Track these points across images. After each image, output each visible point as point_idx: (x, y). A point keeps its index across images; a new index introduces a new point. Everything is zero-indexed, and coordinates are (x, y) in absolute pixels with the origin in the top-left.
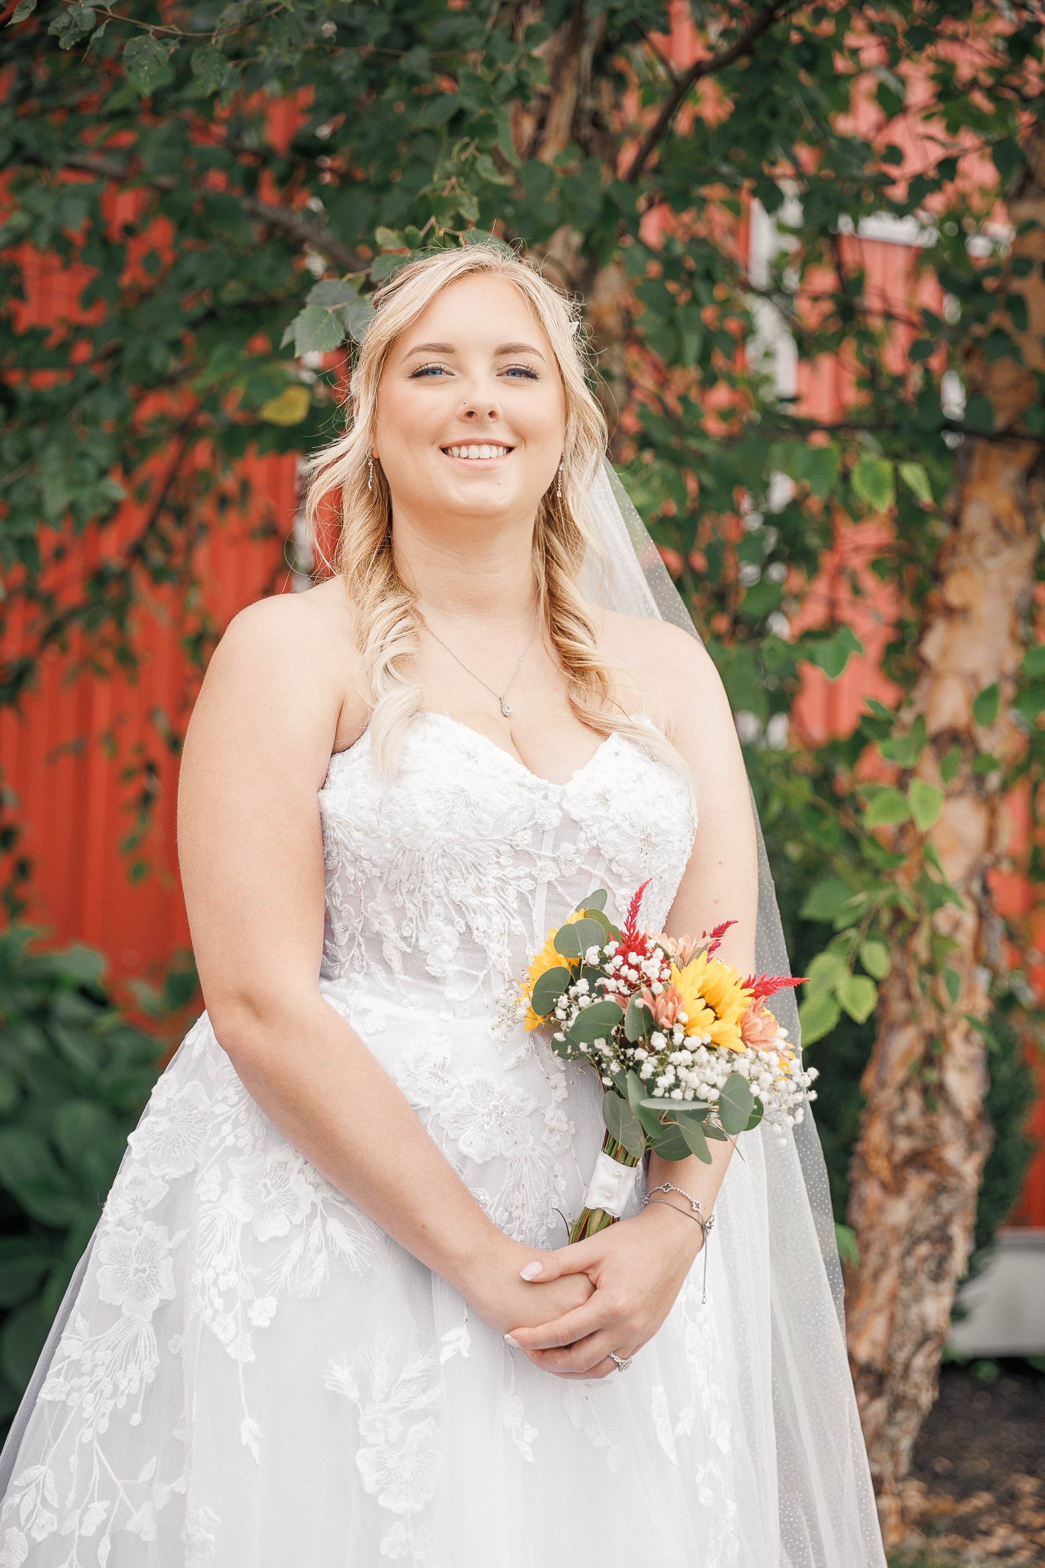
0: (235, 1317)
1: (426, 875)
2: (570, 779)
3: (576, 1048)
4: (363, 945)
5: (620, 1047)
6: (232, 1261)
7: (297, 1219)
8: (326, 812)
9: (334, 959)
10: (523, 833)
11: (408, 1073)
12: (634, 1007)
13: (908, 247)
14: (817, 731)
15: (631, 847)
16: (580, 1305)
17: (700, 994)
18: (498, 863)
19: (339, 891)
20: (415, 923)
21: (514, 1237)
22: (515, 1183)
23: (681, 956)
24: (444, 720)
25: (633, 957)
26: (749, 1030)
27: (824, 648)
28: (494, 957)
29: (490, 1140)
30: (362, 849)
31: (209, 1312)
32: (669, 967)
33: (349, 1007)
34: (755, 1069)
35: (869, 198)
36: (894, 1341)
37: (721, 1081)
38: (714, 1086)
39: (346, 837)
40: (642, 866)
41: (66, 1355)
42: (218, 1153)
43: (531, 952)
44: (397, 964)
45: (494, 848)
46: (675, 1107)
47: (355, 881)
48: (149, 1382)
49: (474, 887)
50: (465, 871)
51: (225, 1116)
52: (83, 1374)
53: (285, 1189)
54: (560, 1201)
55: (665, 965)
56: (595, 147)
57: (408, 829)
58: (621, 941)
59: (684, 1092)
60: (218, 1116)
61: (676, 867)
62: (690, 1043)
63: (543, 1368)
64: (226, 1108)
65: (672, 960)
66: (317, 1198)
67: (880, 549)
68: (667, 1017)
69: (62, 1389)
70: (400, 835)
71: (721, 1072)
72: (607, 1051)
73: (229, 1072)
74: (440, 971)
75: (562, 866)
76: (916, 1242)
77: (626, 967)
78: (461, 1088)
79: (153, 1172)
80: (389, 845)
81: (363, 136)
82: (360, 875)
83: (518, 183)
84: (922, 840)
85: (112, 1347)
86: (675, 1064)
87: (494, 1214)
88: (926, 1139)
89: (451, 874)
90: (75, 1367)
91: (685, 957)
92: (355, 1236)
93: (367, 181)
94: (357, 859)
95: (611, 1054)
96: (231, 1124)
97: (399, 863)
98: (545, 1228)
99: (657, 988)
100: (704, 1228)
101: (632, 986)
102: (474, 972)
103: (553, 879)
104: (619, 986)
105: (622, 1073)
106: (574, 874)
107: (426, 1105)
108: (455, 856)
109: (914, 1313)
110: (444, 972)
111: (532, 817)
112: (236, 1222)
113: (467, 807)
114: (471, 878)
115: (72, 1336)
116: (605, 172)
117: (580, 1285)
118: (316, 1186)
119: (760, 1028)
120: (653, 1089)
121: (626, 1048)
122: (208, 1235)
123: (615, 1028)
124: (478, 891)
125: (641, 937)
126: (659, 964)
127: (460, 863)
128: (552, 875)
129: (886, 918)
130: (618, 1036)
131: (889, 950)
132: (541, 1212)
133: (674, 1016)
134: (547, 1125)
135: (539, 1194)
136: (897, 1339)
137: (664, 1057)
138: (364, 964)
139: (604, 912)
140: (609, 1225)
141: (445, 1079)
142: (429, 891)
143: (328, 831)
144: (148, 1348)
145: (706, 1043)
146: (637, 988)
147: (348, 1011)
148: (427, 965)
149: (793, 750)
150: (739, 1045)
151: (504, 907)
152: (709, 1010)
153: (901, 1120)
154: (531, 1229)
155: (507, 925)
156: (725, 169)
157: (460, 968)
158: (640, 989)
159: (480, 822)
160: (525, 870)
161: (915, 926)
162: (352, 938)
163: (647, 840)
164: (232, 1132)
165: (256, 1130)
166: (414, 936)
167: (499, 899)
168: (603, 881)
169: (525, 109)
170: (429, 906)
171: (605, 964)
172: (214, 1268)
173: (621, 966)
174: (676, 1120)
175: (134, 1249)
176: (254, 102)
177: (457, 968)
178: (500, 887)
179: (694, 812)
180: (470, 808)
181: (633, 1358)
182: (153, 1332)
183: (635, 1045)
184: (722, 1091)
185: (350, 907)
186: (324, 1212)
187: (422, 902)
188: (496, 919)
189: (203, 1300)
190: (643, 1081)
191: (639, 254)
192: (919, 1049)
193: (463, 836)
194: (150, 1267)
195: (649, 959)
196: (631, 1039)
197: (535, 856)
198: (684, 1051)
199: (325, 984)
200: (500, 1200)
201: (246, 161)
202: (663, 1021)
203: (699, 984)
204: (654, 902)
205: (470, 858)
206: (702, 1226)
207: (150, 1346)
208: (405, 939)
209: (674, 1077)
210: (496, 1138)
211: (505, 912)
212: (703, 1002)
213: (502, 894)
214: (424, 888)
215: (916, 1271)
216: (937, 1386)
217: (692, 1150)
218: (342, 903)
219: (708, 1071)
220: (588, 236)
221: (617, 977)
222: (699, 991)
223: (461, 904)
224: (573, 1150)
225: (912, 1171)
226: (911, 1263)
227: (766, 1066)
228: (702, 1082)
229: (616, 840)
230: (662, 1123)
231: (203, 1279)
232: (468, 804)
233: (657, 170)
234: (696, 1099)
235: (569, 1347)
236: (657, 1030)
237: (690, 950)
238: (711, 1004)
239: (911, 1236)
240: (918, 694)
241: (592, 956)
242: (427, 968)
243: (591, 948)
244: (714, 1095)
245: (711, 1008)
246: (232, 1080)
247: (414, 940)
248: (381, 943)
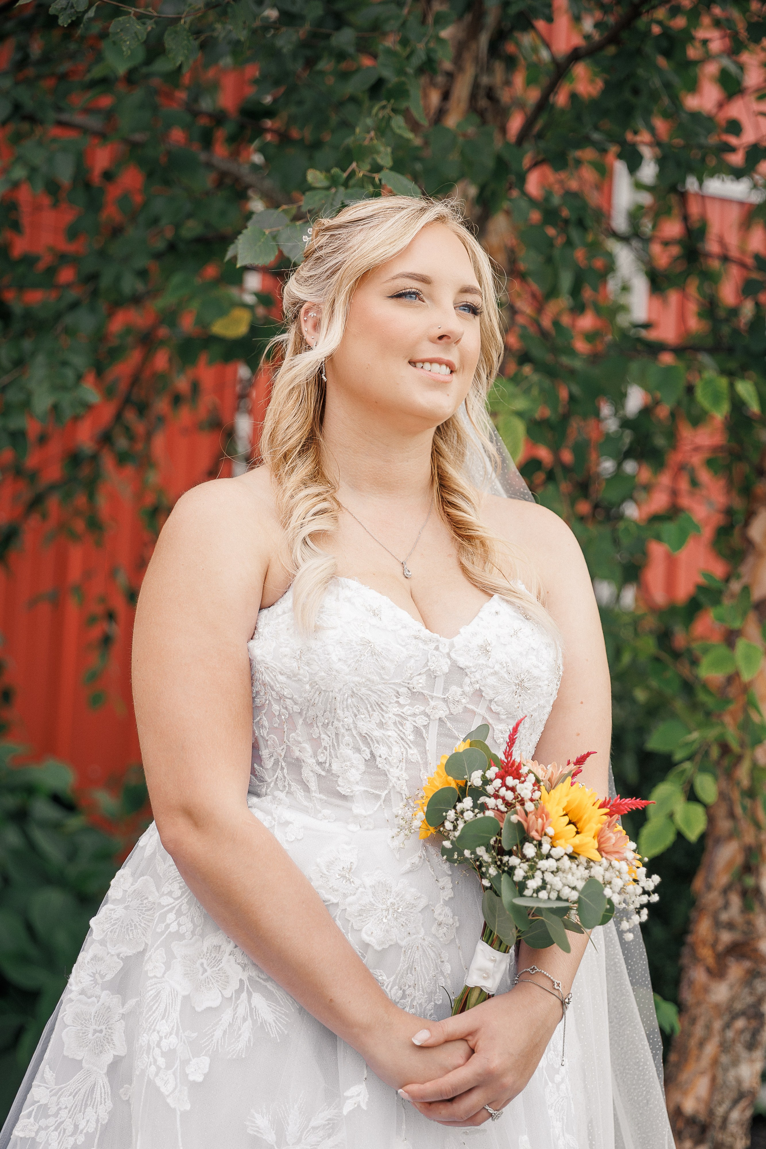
0: (174, 1073)
1: (338, 711)
2: (458, 633)
3: (461, 854)
4: (286, 768)
5: (498, 855)
6: (173, 1026)
7: (228, 993)
8: (256, 659)
9: (262, 780)
10: (419, 677)
11: (321, 874)
12: (509, 821)
13: (741, 203)
14: (659, 597)
15: (507, 690)
16: (459, 1066)
17: (565, 812)
18: (397, 702)
19: (266, 723)
20: (328, 750)
21: (407, 1009)
22: (408, 966)
23: (550, 780)
24: (353, 584)
25: (510, 781)
26: (604, 842)
27: (669, 529)
28: (394, 780)
29: (387, 931)
30: (285, 690)
31: (153, 1068)
32: (539, 790)
33: (274, 819)
34: (608, 875)
35: (712, 162)
36: (715, 1098)
37: (580, 885)
38: (574, 888)
39: (272, 679)
40: (516, 706)
41: (36, 1100)
42: (163, 937)
43: (425, 776)
44: (313, 785)
45: (394, 690)
46: (542, 905)
47: (279, 715)
48: (103, 1123)
49: (377, 722)
50: (370, 709)
51: (170, 906)
52: (49, 1116)
53: (218, 968)
54: (446, 982)
55: (536, 788)
56: (489, 116)
57: (323, 674)
58: (500, 767)
59: (549, 893)
60: (164, 907)
61: (544, 707)
62: (557, 852)
63: (429, 1117)
64: (171, 900)
65: (542, 783)
66: (244, 976)
67: (715, 449)
68: (537, 831)
69: (32, 1128)
70: (316, 679)
71: (580, 877)
72: (486, 857)
73: (174, 872)
74: (349, 791)
75: (451, 705)
76: (734, 1017)
77: (504, 789)
78: (365, 887)
79: (110, 951)
80: (308, 687)
81: (300, 103)
82: (283, 710)
83: (426, 143)
84: (746, 688)
85: (73, 1094)
86: (542, 869)
87: (390, 991)
88: (744, 933)
89: (358, 711)
90: (43, 1110)
91: (553, 782)
92: (275, 1008)
93: (302, 140)
94: (281, 698)
95: (490, 860)
96: (175, 914)
97: (316, 702)
98: (433, 1003)
99: (530, 806)
100: (563, 1004)
101: (508, 804)
102: (377, 792)
103: (444, 716)
104: (498, 804)
105: (498, 876)
106: (460, 712)
107: (335, 901)
108: (362, 696)
109: (731, 1075)
110: (352, 792)
111: (426, 665)
112: (177, 995)
113: (372, 656)
114: (375, 714)
115: (41, 1084)
116: (497, 136)
117: (460, 1050)
118: (244, 967)
119: (613, 841)
120: (524, 890)
121: (502, 855)
122: (154, 1005)
123: (494, 839)
124: (381, 725)
125: (516, 764)
126: (531, 787)
127: (367, 702)
128: (442, 712)
129: (715, 752)
130: (496, 845)
131: (716, 778)
132: (429, 991)
133: (543, 830)
134: (436, 919)
135: (428, 976)
136: (717, 1097)
137: (533, 863)
138: (286, 784)
139: (486, 742)
140: (485, 1000)
141: (351, 880)
142: (340, 725)
143: (257, 675)
144: (103, 1095)
145: (568, 853)
146: (512, 806)
147: (273, 823)
148: (339, 786)
149: (640, 612)
150: (595, 855)
151: (402, 739)
152: (572, 826)
153: (724, 917)
154: (421, 1005)
155: (405, 753)
156: (596, 136)
157: (366, 789)
158: (515, 807)
159: (383, 668)
160: (419, 708)
161: (739, 759)
162: (277, 762)
163: (520, 684)
164: (176, 920)
165: (195, 918)
166: (328, 762)
167: (399, 732)
168: (484, 718)
169: (433, 84)
170: (340, 737)
171: (487, 785)
172: (158, 1032)
173: (500, 788)
174: (542, 916)
175: (93, 1014)
176: (211, 74)
177: (363, 788)
178: (399, 722)
179: (560, 661)
180: (375, 657)
181: (504, 1110)
182: (107, 1082)
183: (510, 853)
184: (581, 892)
185: (275, 737)
186: (250, 988)
187: (334, 734)
188: (396, 749)
189: (149, 1058)
190: (515, 883)
191: (523, 204)
192: (740, 859)
193: (369, 680)
194: (106, 1028)
195: (523, 782)
196: (506, 848)
197: (428, 697)
198: (550, 860)
199: (254, 800)
200: (395, 980)
201: (203, 122)
202: (534, 834)
203: (564, 804)
204: (526, 735)
205: (374, 698)
206: (562, 1002)
207: (105, 1093)
208: (320, 764)
209: (541, 881)
210: (392, 929)
211: (403, 743)
212: (566, 819)
213: (401, 728)
214: (336, 722)
215: (734, 1041)
216: (750, 1136)
217: (555, 941)
218: (268, 734)
219: (569, 876)
220: (482, 189)
221: (496, 796)
222: (564, 809)
223: (366, 736)
224: (457, 940)
225: (732, 959)
226: (730, 1034)
227: (617, 873)
228: (564, 885)
229: (495, 684)
230: (530, 917)
231: (149, 1041)
232: (373, 653)
233: (540, 136)
234: (559, 898)
235: (451, 1100)
236: (528, 841)
237: (557, 775)
238: (574, 821)
239: (730, 1012)
240: (744, 569)
241: (476, 779)
242: (338, 788)
243: (476, 772)
244: (574, 895)
245: (574, 824)
246: (176, 877)
247: (327, 765)
248: (300, 767)
